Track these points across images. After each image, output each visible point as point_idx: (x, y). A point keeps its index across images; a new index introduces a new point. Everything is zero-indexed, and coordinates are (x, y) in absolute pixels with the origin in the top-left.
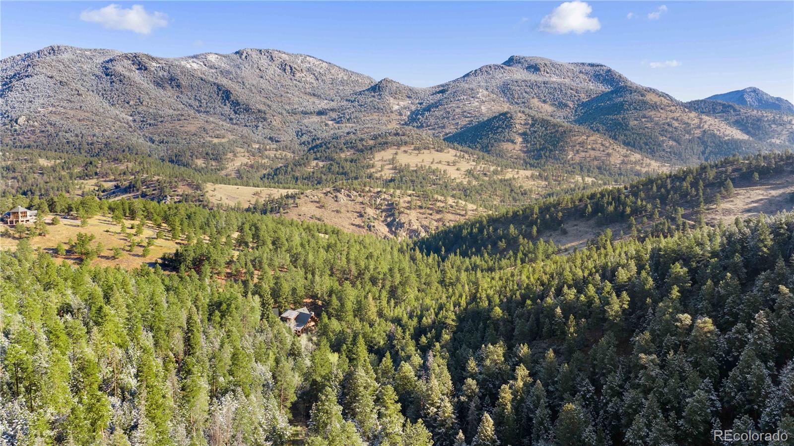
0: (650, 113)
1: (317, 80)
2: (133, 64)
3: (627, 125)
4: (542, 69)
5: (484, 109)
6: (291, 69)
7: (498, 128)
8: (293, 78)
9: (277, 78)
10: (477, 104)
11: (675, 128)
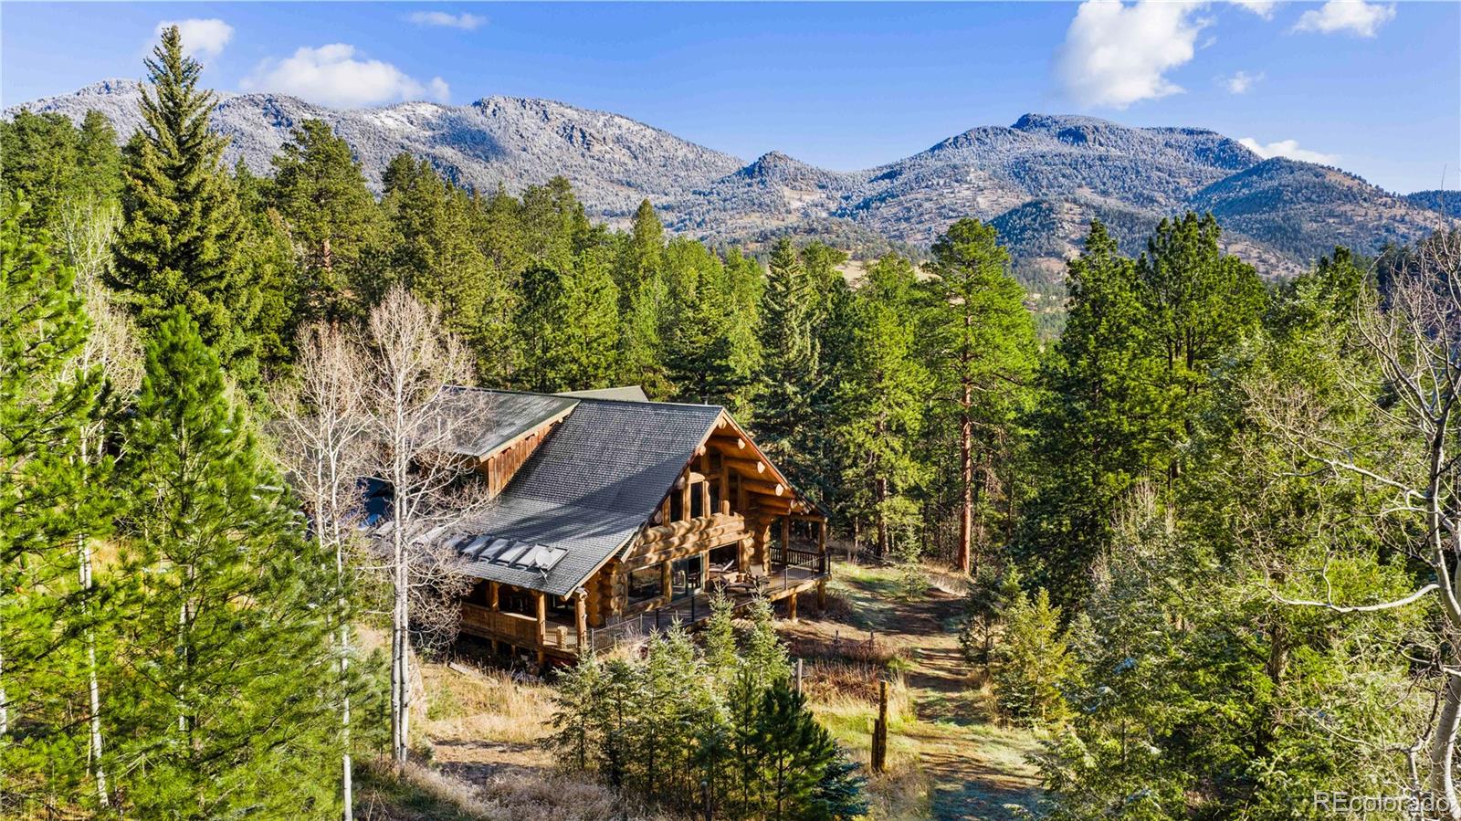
0: (1343, 208)
1: (636, 158)
2: (265, 115)
3: (1297, 231)
4: (1091, 137)
5: (982, 202)
6: (584, 137)
7: (1023, 229)
8: (587, 154)
9: (555, 154)
10: (968, 192)
11: (1403, 236)
